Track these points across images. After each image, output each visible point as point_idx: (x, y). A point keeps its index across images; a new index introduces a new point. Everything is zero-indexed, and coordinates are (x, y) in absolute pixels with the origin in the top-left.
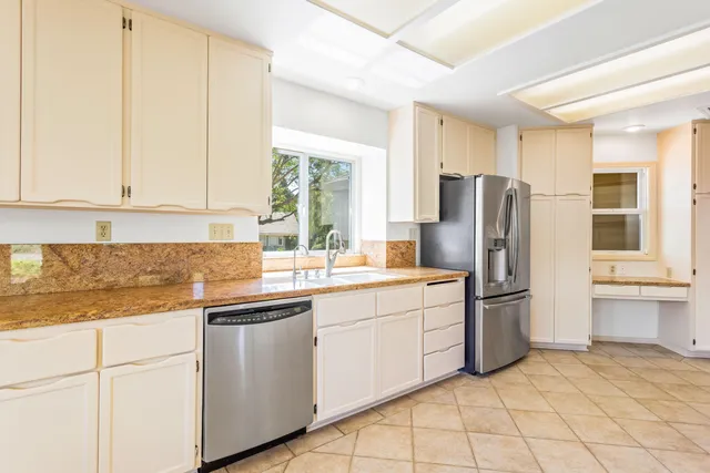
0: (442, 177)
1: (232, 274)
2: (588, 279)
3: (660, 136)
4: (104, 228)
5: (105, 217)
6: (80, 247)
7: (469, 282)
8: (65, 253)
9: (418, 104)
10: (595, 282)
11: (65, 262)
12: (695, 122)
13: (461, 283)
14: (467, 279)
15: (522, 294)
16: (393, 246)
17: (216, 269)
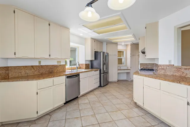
0: (95, 52)
1: (61, 71)
2: (117, 69)
3: (127, 45)
4: (40, 62)
5: (40, 60)
6: (36, 66)
7: (100, 71)
8: (34, 67)
9: (91, 38)
10: (118, 70)
11: (34, 69)
12: (131, 44)
13: (99, 71)
14: (100, 70)
15: (107, 73)
16: (86, 65)
17: (58, 70)
